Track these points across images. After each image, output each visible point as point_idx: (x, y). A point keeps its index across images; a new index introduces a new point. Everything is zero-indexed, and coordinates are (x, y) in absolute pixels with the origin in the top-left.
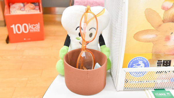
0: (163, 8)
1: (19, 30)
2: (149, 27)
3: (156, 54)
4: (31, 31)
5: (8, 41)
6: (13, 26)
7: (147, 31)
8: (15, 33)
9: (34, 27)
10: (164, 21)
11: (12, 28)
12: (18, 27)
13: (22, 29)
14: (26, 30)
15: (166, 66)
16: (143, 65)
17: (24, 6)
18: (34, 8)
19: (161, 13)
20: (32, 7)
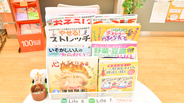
0: (61, 75)
1: (27, 44)
2: (57, 80)
3: (61, 88)
4: (35, 44)
5: (20, 51)
6: (23, 42)
7: (56, 82)
8: (24, 46)
9: (37, 42)
10: (62, 78)
11: (22, 43)
12: (26, 42)
13: (29, 43)
14: (31, 44)
15: (65, 92)
16: (57, 92)
17: (30, 26)
18: (37, 27)
19: (61, 76)
20: (36, 26)
